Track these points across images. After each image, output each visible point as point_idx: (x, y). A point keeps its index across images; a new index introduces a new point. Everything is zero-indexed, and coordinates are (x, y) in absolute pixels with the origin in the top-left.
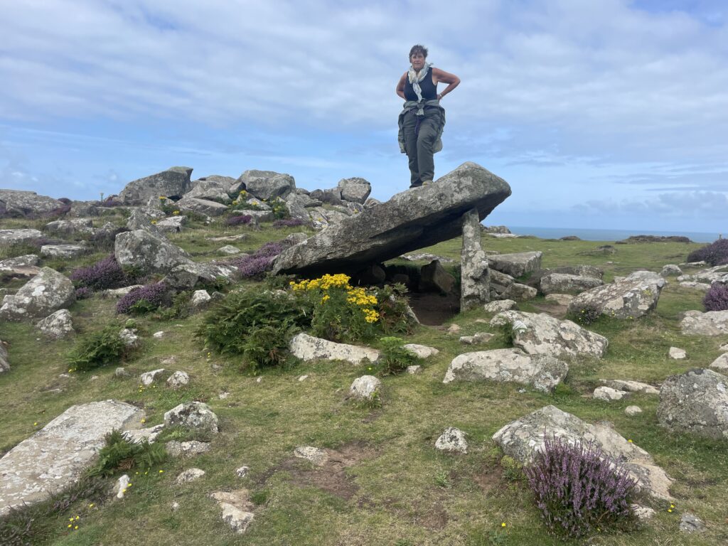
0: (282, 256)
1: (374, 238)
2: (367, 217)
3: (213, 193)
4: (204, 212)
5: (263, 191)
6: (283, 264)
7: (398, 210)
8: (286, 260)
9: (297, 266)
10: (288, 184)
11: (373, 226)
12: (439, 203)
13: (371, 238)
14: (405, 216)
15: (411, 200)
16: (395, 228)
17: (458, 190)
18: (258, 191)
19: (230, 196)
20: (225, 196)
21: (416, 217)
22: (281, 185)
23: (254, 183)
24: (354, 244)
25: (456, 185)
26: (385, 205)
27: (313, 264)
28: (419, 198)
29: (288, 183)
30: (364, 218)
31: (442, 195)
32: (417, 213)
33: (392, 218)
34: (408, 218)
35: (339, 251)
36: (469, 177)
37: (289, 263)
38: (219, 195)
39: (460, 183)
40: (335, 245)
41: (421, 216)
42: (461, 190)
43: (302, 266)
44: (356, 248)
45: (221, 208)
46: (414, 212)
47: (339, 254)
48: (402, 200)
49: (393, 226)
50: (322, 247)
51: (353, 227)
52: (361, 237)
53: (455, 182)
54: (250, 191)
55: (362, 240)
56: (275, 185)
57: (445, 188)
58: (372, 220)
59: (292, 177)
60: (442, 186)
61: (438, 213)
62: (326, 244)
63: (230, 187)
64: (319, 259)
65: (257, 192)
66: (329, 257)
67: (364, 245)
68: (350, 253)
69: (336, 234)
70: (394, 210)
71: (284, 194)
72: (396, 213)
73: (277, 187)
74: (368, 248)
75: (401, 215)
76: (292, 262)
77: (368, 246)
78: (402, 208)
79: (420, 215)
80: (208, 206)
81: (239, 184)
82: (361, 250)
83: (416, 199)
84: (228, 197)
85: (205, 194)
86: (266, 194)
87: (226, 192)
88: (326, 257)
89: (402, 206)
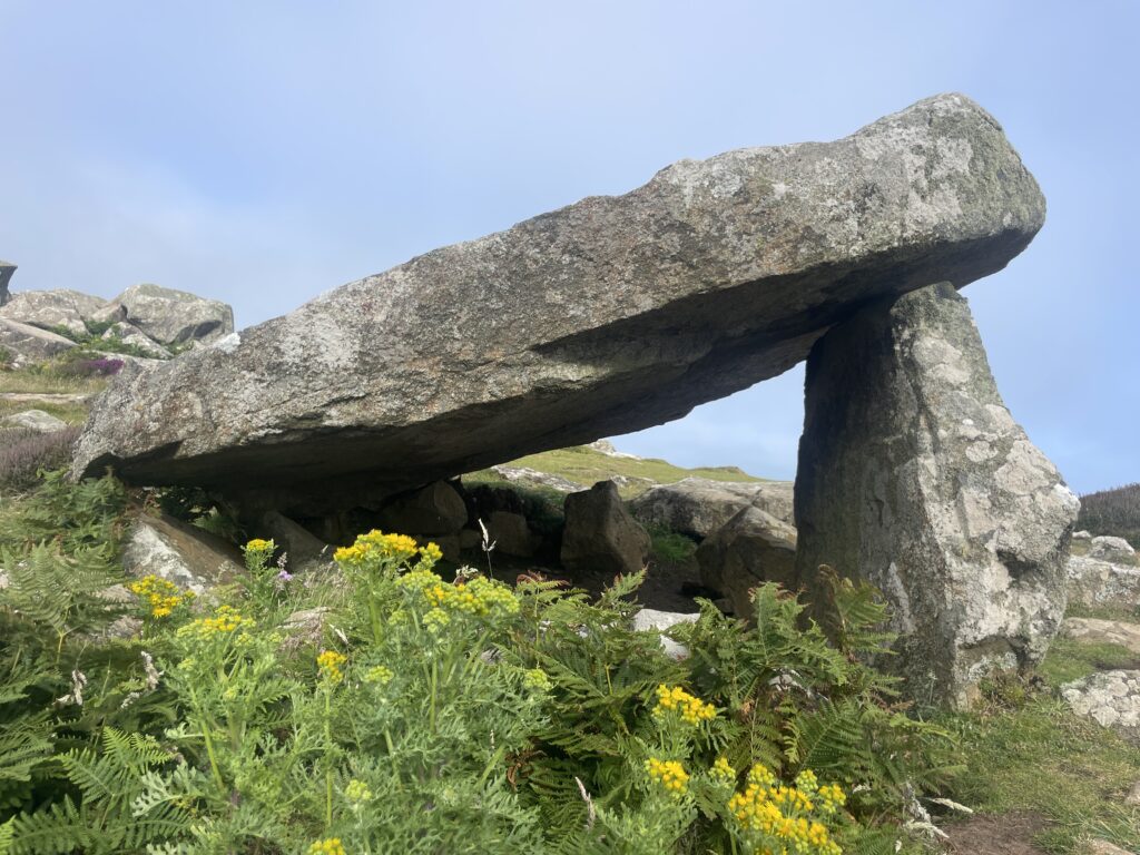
0: (114, 399)
1: (548, 350)
2: (533, 252)
3: (51, 317)
4: (16, 346)
5: (162, 325)
6: (110, 433)
7: (683, 228)
8: (131, 416)
9: (178, 444)
10: (221, 319)
11: (555, 297)
12: (852, 223)
13: (537, 348)
14: (709, 262)
15: (743, 195)
16: (653, 311)
17: (924, 183)
18: (153, 324)
19: (87, 326)
20: (78, 327)
21: (755, 272)
22: (204, 316)
23: (147, 307)
24: (458, 367)
25: (921, 161)
26: (623, 202)
27: (257, 444)
28: (781, 188)
29: (217, 317)
30: (520, 258)
31: (869, 190)
32: (759, 254)
33: (646, 263)
34: (723, 273)
35: (384, 393)
36: (964, 142)
37: (139, 429)
38: (64, 322)
39: (934, 158)
40: (367, 365)
41: (777, 271)
42: (935, 185)
43: (199, 446)
44: (464, 385)
45: (57, 343)
46: (748, 248)
47: (380, 410)
48: (703, 191)
49: (646, 303)
50: (306, 369)
51: (464, 291)
52: (495, 337)
53: (918, 150)
54: (135, 322)
55: (498, 355)
56: (190, 315)
57: (885, 162)
58: (552, 268)
59: (229, 307)
60: (875, 155)
61: (848, 263)
62: (329, 358)
63: (94, 312)
64: (288, 425)
65: (149, 326)
66: (336, 418)
67: (504, 376)
68: (437, 408)
69: (380, 318)
70: (667, 225)
71: (209, 336)
72: (672, 242)
73: (194, 322)
74: (517, 391)
75: (693, 252)
76: (154, 426)
77: (517, 383)
78: (703, 225)
79: (774, 264)
80: (28, 336)
81: (116, 308)
82: (486, 398)
83: (766, 190)
84: (83, 329)
85: (33, 317)
86: (168, 332)
87: (82, 318)
88: (318, 416)
89: (703, 212)
